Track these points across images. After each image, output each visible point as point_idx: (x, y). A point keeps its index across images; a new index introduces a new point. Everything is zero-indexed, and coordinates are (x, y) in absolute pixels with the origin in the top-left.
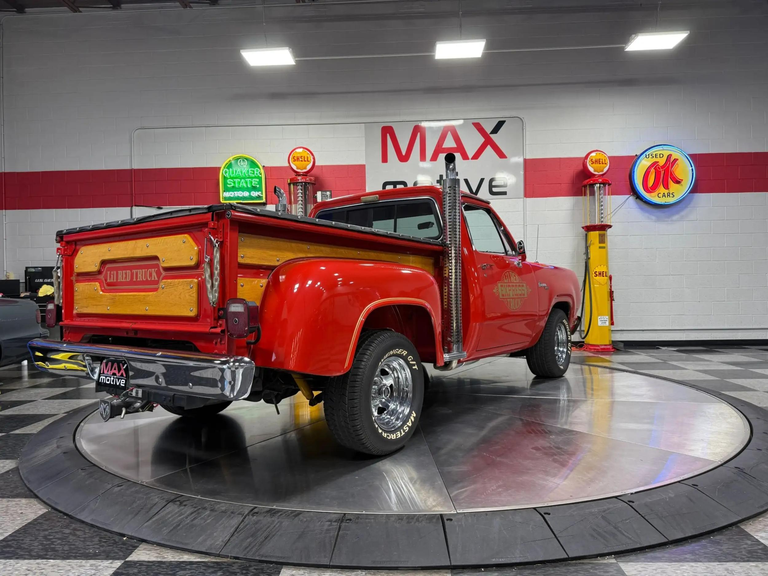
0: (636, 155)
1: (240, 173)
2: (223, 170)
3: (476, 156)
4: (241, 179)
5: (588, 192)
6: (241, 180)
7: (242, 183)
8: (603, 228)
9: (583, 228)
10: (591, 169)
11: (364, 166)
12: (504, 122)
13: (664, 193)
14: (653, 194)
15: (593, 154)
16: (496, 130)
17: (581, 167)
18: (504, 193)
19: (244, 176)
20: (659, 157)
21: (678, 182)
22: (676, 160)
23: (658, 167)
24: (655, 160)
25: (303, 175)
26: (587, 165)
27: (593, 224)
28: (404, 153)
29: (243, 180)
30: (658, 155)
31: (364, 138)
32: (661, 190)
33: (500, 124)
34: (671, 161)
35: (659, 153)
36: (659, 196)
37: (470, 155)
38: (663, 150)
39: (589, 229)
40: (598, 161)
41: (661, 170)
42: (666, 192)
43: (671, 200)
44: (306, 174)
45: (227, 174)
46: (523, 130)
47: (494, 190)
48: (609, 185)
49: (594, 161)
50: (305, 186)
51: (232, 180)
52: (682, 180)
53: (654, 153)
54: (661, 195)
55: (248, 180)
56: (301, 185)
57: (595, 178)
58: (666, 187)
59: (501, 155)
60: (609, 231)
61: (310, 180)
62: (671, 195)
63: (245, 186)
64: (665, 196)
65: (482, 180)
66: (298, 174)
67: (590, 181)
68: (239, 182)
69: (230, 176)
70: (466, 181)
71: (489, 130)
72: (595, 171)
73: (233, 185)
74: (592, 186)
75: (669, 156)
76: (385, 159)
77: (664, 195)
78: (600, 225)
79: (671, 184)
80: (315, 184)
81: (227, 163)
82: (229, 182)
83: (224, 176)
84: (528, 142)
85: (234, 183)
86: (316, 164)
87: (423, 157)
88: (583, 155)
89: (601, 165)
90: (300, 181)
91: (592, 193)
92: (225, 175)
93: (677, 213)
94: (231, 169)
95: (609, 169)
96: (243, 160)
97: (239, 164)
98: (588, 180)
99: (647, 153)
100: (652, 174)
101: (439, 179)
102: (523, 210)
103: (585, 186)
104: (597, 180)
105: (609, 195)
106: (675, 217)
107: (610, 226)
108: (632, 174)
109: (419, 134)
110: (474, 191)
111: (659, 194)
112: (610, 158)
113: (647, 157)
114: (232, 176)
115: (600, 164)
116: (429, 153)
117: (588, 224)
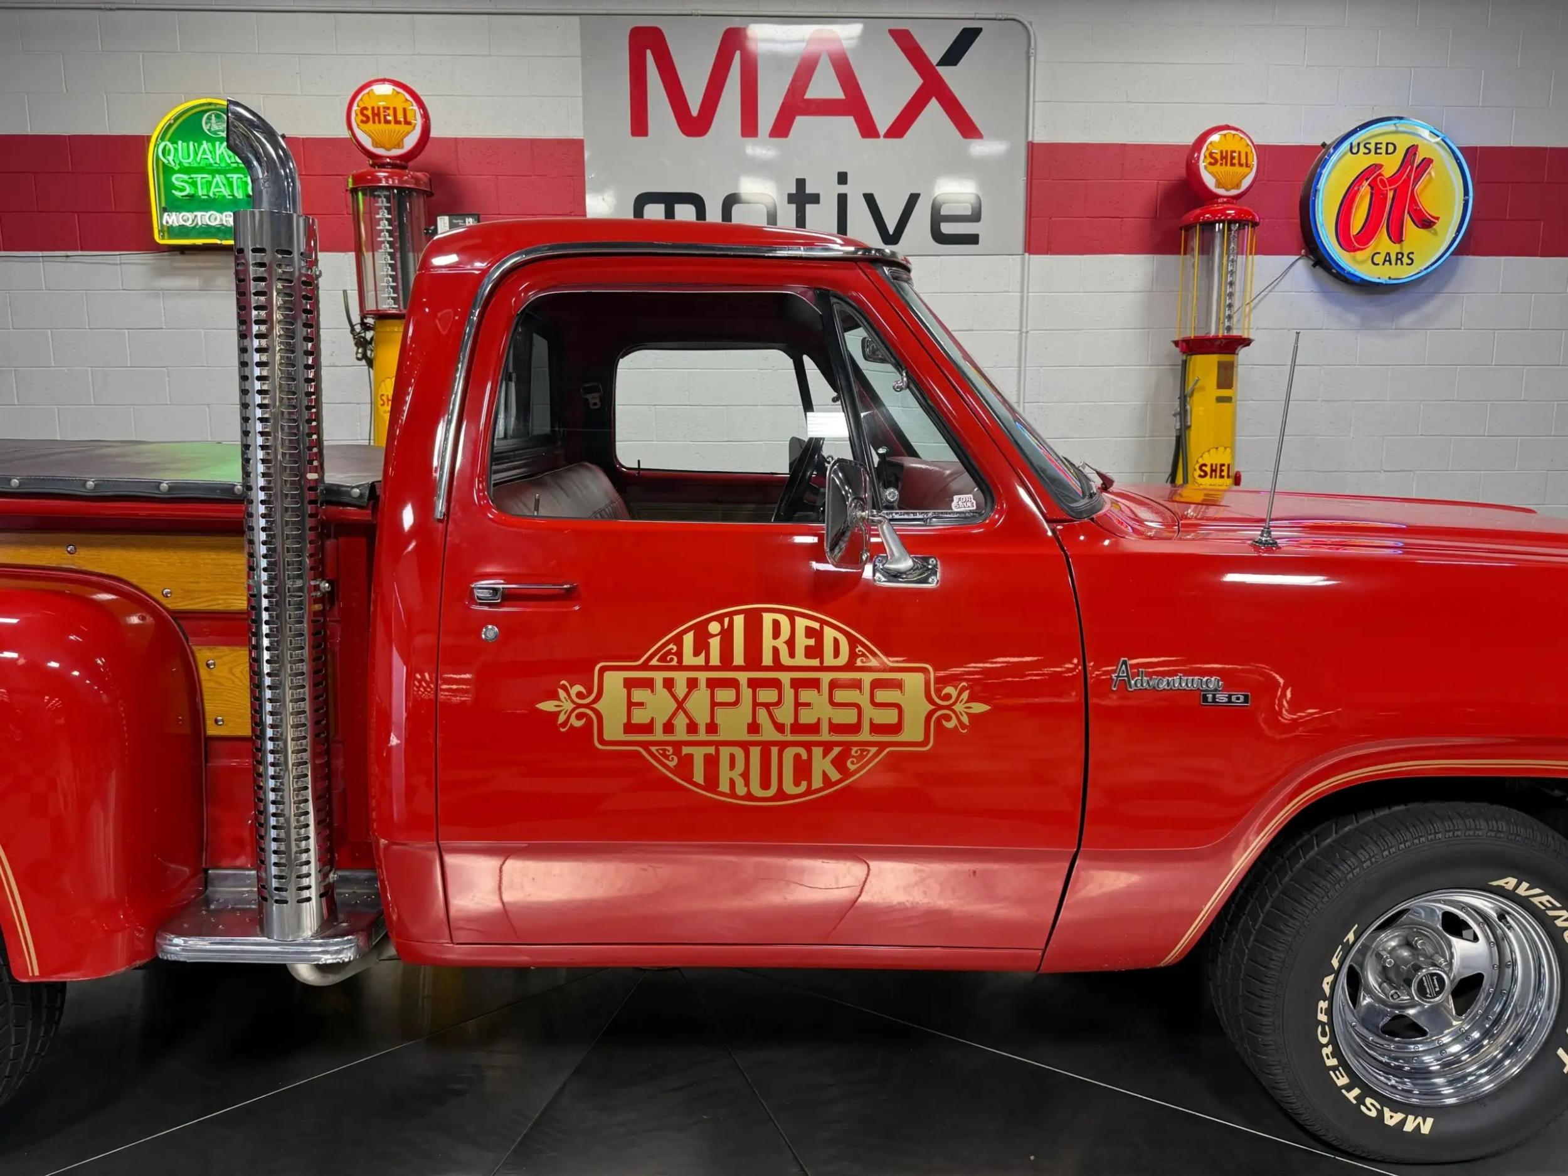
0: (1324, 145)
1: (209, 156)
2: (157, 145)
3: (899, 129)
4: (214, 172)
5: (1196, 243)
6: (214, 177)
7: (217, 186)
8: (1232, 344)
9: (1176, 343)
10: (1209, 181)
11: (576, 146)
12: (978, 31)
13: (1388, 254)
14: (1360, 255)
15: (1215, 138)
16: (952, 57)
17: (1182, 172)
18: (973, 239)
19: (223, 165)
20: (1383, 151)
21: (1426, 222)
22: (1427, 162)
23: (1382, 181)
24: (1372, 159)
25: (394, 166)
26: (1198, 169)
27: (1201, 333)
28: (695, 111)
29: (218, 178)
30: (1384, 146)
31: (579, 60)
32: (1383, 243)
33: (967, 38)
34: (1415, 165)
35: (1384, 140)
36: (1376, 261)
37: (883, 123)
38: (1396, 132)
39: (1193, 346)
40: (1227, 158)
41: (1388, 188)
42: (1394, 249)
43: (1403, 273)
44: (402, 163)
45: (171, 158)
46: (1029, 58)
47: (947, 228)
48: (1255, 224)
49: (1218, 157)
50: (400, 197)
51: (186, 177)
52: (1437, 218)
53: (1373, 142)
54: (1379, 259)
55: (235, 176)
56: (385, 196)
57: (1216, 207)
58: (1397, 236)
59: (967, 128)
60: (1243, 353)
61: (417, 180)
62: (1406, 260)
63: (226, 192)
64: (1390, 261)
65: (913, 199)
66: (377, 161)
67: (1203, 215)
68: (210, 183)
69: (180, 163)
70: (870, 199)
71: (934, 54)
72: (1219, 184)
73: (189, 190)
74: (1210, 225)
75: (1412, 151)
76: (639, 126)
77: (1387, 260)
78: (1225, 338)
79: (1410, 227)
80: (432, 194)
81: (170, 125)
82: (177, 183)
83: (163, 163)
84: (1039, 92)
85: (194, 184)
86: (434, 133)
87: (749, 127)
88: (1190, 140)
89: (1237, 169)
90: (384, 183)
91: (1206, 249)
92: (166, 162)
93: (1414, 306)
94: (180, 142)
95: (1254, 182)
96: (218, 117)
97: (205, 128)
98: (1198, 211)
99: (1354, 139)
100: (1362, 198)
101: (794, 191)
102: (1019, 290)
103: (1189, 228)
104: (1223, 211)
105: (1251, 254)
106: (1408, 320)
107: (1246, 342)
108: (1312, 198)
109: (738, 55)
110: (891, 231)
111: (1376, 256)
112: (1262, 150)
113: (1355, 150)
114: (186, 163)
115: (1232, 164)
116: (768, 111)
117: (1191, 334)
